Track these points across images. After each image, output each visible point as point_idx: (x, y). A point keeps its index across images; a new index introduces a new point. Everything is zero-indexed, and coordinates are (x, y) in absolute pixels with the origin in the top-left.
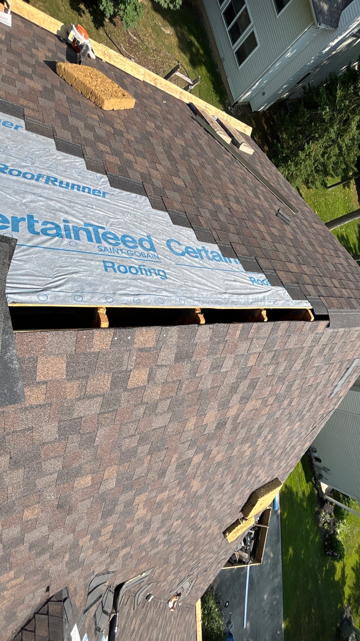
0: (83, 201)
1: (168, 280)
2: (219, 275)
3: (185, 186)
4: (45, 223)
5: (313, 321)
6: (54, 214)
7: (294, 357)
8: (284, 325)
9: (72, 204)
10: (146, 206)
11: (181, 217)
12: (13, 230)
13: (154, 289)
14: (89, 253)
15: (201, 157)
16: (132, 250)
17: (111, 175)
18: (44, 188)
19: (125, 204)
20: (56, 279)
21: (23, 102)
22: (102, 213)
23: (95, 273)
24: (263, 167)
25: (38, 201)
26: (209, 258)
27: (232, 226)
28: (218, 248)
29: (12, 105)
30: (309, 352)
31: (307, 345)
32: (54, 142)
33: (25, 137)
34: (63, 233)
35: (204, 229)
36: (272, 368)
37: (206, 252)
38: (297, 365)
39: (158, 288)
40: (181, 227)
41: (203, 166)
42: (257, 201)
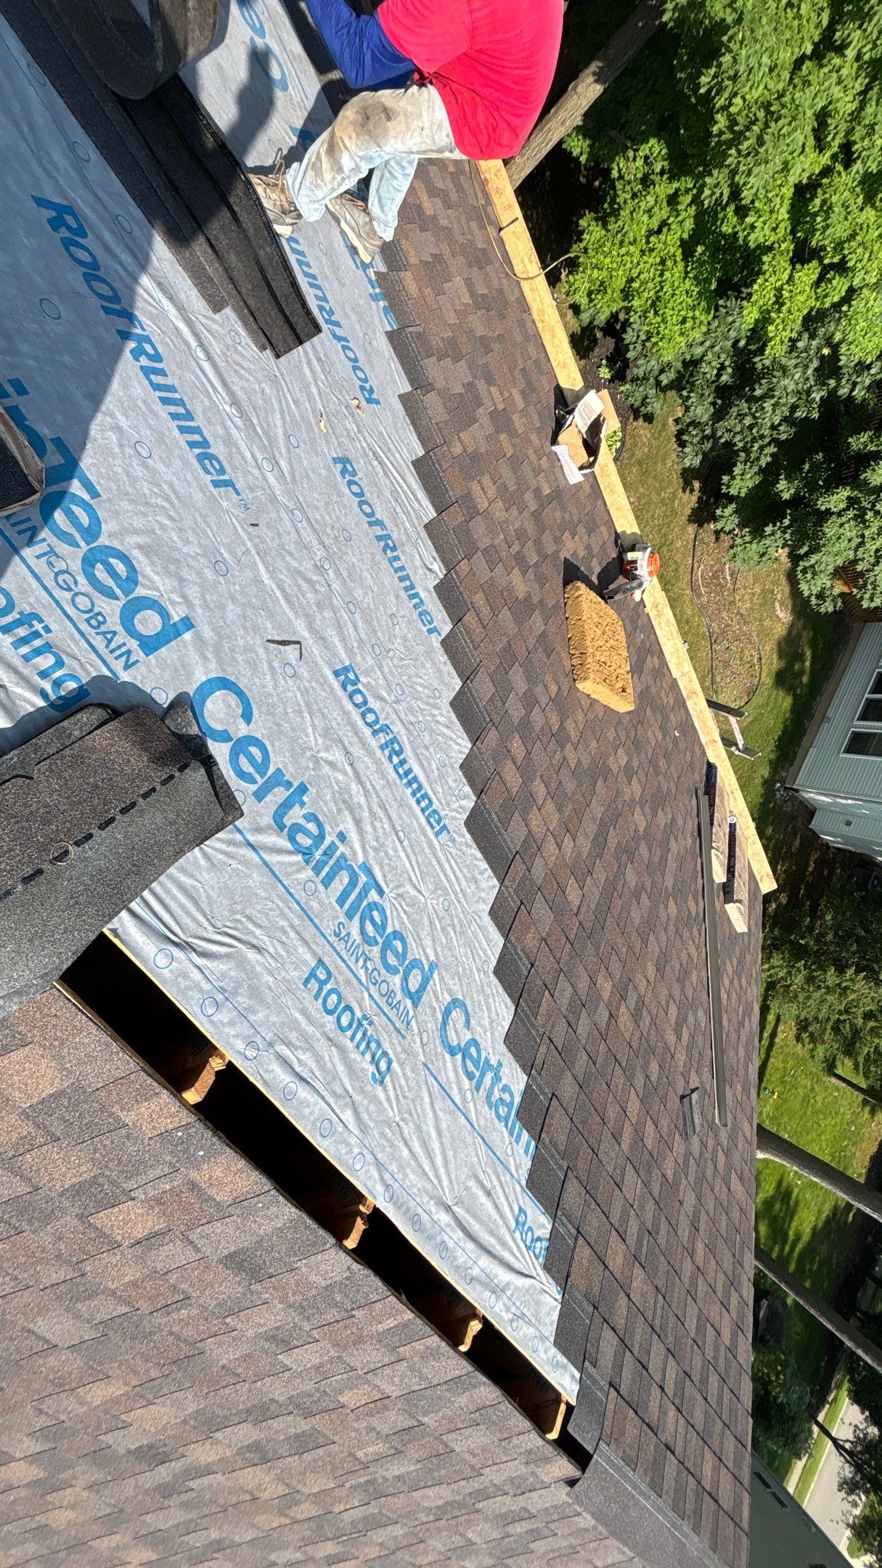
0: (401, 818)
1: (379, 1091)
2: (473, 1154)
3: (575, 910)
4: (311, 817)
5: (548, 1442)
6: (339, 810)
7: (443, 1472)
8: (487, 1391)
9: (381, 813)
10: (484, 900)
11: (518, 967)
12: (255, 794)
13: (339, 1090)
14: (315, 925)
15: (650, 875)
16: (383, 971)
17: (484, 804)
18: (370, 753)
19: (454, 873)
20: (219, 938)
21: (479, 599)
22: (408, 865)
23: (283, 974)
24: (738, 972)
25: (339, 770)
26: (488, 1097)
27: (585, 1057)
28: (522, 1086)
29: (461, 594)
30: (483, 1495)
31: (492, 1476)
32: (458, 688)
33: (429, 653)
34: (318, 855)
35: (532, 1025)
36: (379, 1447)
37: (497, 1078)
38: (434, 1496)
39: (347, 1092)
40: (501, 989)
41: (637, 894)
42: (671, 1038)
